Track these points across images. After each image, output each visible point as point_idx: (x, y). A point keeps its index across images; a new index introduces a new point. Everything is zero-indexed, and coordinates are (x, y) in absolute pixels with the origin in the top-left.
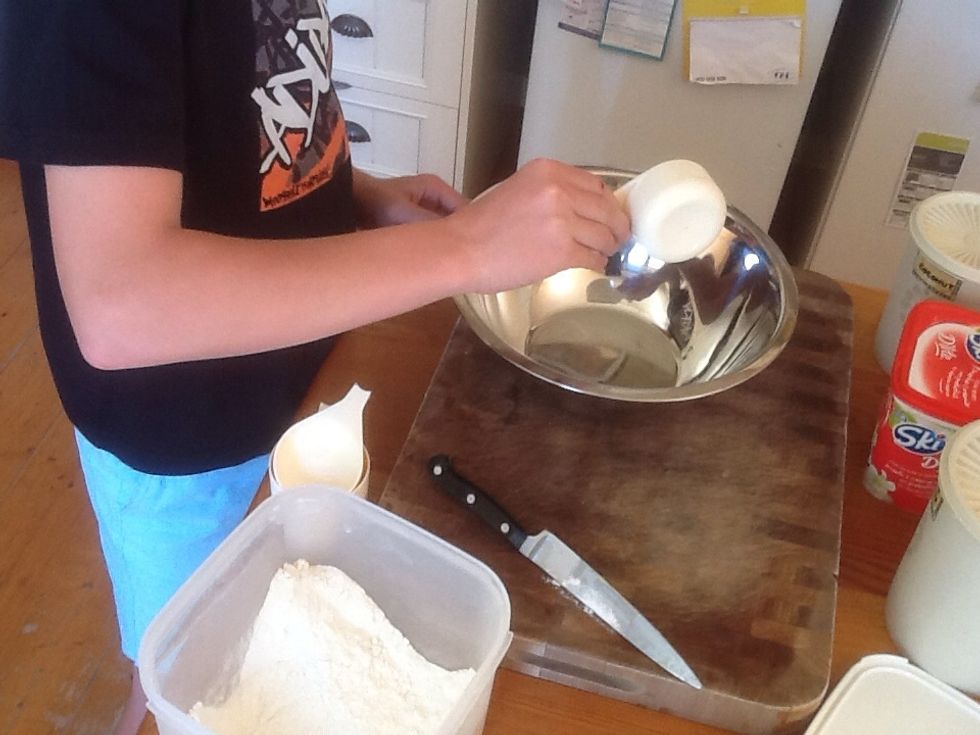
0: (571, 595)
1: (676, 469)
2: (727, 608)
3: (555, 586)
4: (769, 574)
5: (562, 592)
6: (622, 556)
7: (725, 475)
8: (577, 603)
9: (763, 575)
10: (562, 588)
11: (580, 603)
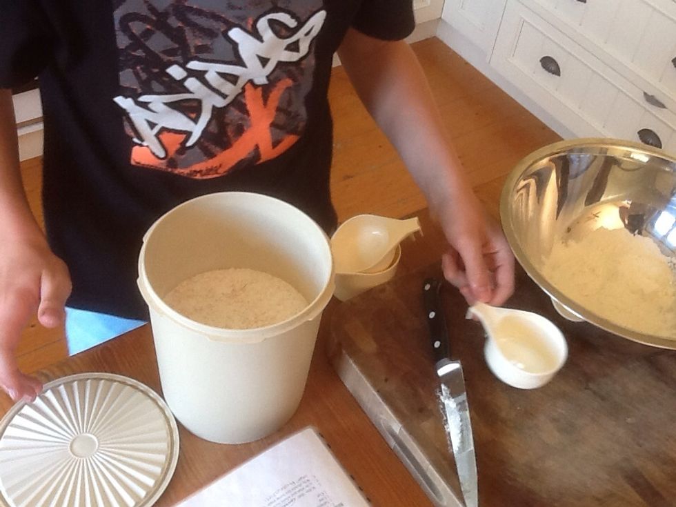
0: (444, 412)
1: (594, 393)
2: (545, 496)
3: (440, 400)
4: (598, 500)
5: (441, 407)
6: (503, 414)
7: (629, 420)
8: (445, 418)
9: (594, 497)
10: (444, 404)
11: (447, 420)
